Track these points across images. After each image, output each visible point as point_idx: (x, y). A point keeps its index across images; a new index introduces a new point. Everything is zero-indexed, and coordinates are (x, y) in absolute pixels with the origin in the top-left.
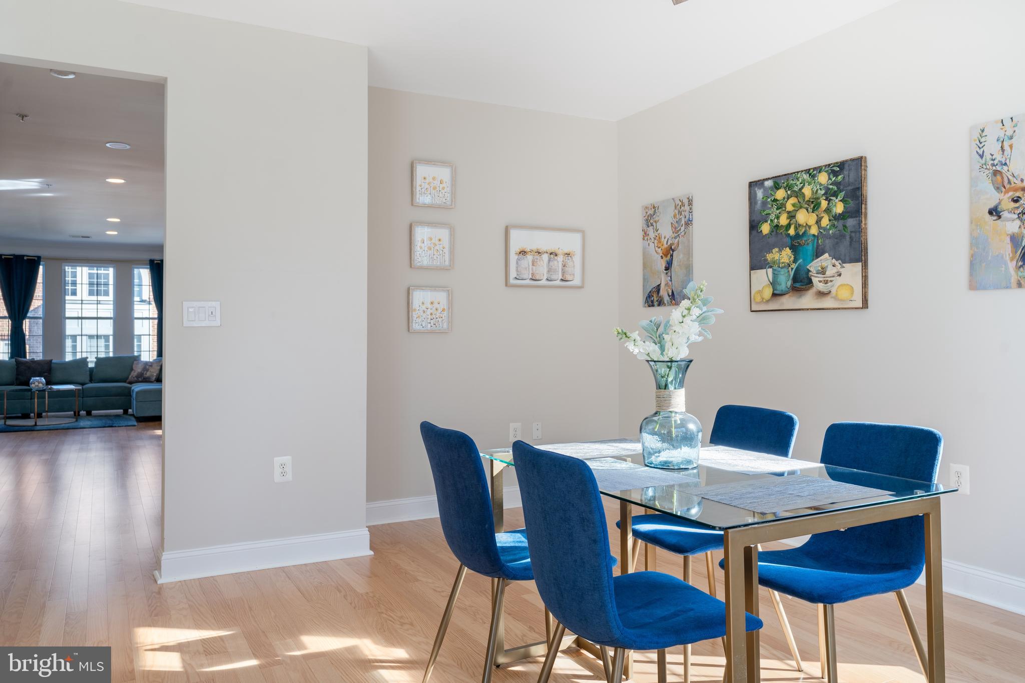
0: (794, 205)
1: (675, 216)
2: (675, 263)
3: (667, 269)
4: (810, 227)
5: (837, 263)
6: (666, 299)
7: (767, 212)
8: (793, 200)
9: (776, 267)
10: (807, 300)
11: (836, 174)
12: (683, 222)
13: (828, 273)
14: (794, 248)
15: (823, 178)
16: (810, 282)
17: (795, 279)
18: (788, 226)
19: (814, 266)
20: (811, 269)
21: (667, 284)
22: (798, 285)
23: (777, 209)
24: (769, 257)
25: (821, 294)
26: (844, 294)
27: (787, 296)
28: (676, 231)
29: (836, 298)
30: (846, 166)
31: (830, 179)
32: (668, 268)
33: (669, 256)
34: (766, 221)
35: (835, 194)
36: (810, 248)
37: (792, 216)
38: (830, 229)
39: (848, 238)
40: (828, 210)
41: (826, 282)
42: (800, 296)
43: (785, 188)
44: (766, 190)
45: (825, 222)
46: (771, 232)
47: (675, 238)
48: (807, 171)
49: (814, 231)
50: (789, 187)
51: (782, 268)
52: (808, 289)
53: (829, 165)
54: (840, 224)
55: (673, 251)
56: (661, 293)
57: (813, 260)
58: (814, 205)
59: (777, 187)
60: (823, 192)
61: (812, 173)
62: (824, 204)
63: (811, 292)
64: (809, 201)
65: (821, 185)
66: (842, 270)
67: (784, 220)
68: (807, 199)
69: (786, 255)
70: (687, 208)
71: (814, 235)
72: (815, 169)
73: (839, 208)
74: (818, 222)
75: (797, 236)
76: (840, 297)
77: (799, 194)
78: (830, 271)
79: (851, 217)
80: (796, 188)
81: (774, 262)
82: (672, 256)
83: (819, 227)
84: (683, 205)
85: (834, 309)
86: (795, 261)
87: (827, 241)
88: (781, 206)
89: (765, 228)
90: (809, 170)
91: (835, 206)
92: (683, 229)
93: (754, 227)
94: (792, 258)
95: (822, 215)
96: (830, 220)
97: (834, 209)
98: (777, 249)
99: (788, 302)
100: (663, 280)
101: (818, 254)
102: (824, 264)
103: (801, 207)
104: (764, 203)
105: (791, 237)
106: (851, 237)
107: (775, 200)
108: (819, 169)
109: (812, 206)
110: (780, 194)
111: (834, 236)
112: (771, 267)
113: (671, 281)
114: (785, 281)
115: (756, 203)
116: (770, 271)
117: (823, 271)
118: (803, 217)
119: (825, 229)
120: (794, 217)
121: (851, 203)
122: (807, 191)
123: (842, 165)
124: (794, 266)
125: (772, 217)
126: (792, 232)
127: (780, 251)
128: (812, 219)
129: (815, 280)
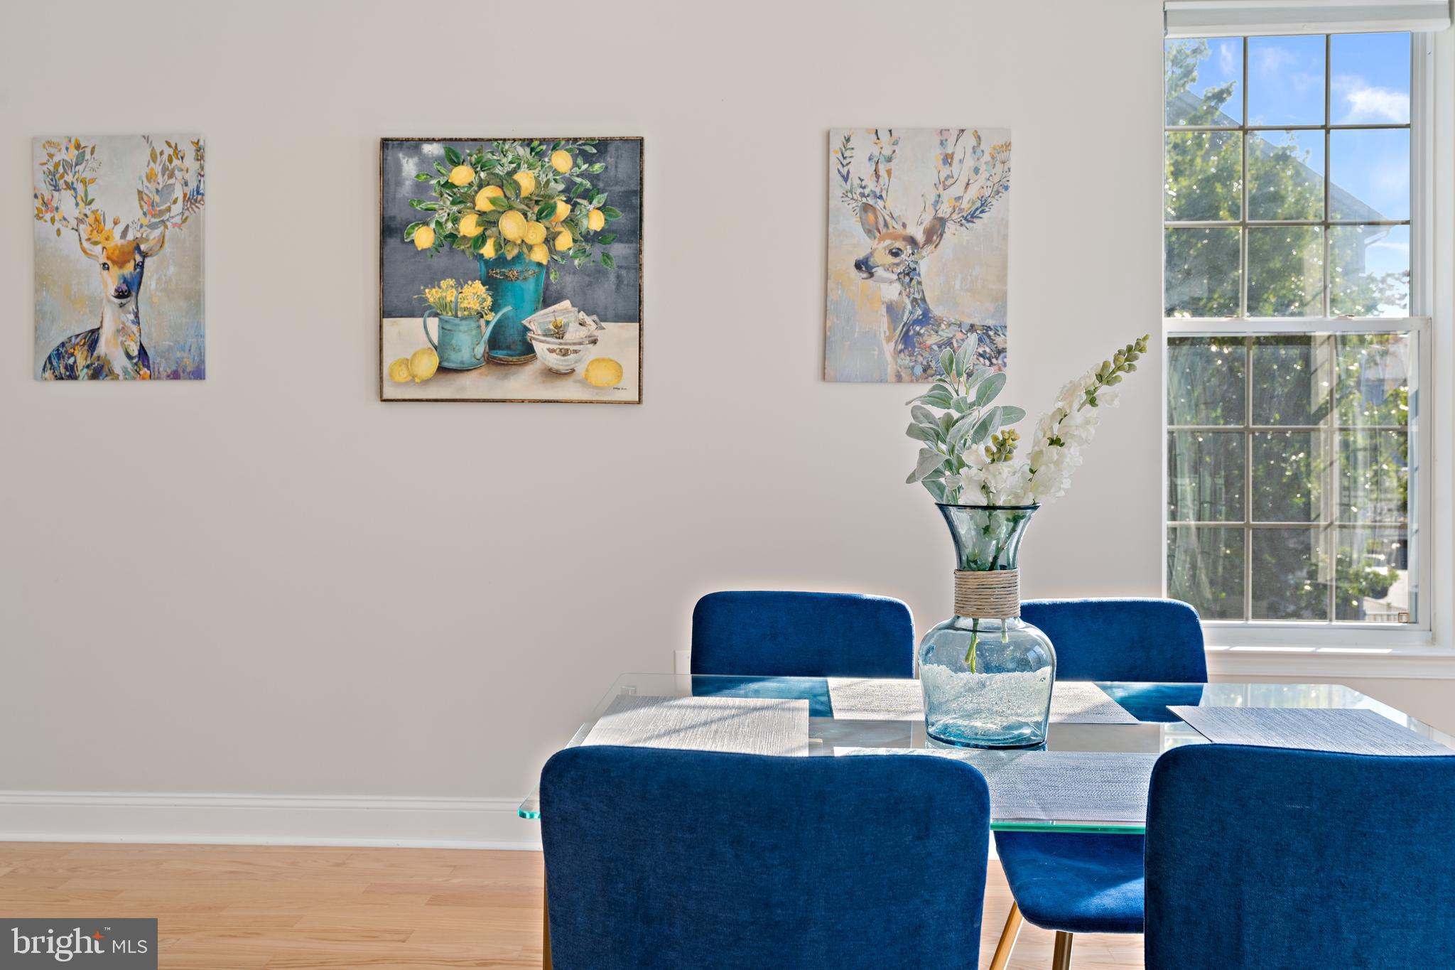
0: (493, 201)
1: (150, 177)
2: (150, 282)
3: (121, 294)
4: (530, 248)
5: (589, 320)
6: (119, 363)
7: (430, 204)
8: (490, 192)
9: (448, 316)
10: (521, 383)
11: (589, 159)
12: (178, 193)
13: (569, 337)
14: (489, 282)
15: (562, 161)
16: (529, 350)
17: (495, 342)
18: (481, 239)
19: (537, 322)
20: (532, 326)
21: (122, 331)
22: (500, 354)
23: (453, 203)
24: (432, 295)
25: (553, 374)
26: (602, 376)
27: (473, 374)
28: (154, 211)
29: (585, 383)
30: (612, 148)
31: (575, 165)
32: (126, 292)
33: (131, 265)
34: (426, 224)
35: (588, 196)
36: (530, 288)
37: (488, 221)
38: (574, 257)
39: (612, 277)
40: (571, 222)
41: (565, 353)
42: (506, 376)
43: (474, 166)
44: (424, 161)
45: (565, 241)
46: (438, 246)
47: (152, 226)
48: (527, 142)
49: (540, 255)
50: (480, 165)
51: (464, 318)
52: (525, 363)
53: (575, 140)
54: (596, 250)
55: (145, 255)
56: (102, 348)
57: (536, 310)
58: (541, 208)
59: (453, 159)
60: (561, 187)
61: (539, 148)
62: (563, 209)
63: (530, 370)
64: (528, 198)
65: (556, 172)
66: (598, 334)
67: (468, 226)
68: (524, 194)
69: (475, 294)
70: (190, 162)
71: (539, 264)
72: (543, 141)
73: (596, 222)
74: (550, 240)
75: (500, 261)
76: (593, 381)
77: (506, 181)
78: (575, 333)
79: (621, 241)
80: (499, 170)
81: (445, 307)
82: (141, 266)
83: (552, 250)
84: (177, 153)
85: (581, 402)
86: (495, 308)
87: (569, 278)
88: (464, 199)
89: (423, 237)
90: (531, 140)
91: (587, 216)
92: (177, 209)
93: (390, 230)
94: (489, 301)
95: (559, 229)
96: (575, 241)
97: (585, 222)
98: (451, 282)
99: (474, 384)
100: (110, 319)
101: (548, 299)
102: (561, 320)
103: (511, 208)
104: (421, 188)
105: (486, 262)
106: (618, 277)
107: (448, 185)
108: (555, 144)
109: (536, 209)
110: (462, 175)
111: (583, 270)
112: (436, 315)
113: (137, 321)
114: (470, 345)
115: (399, 183)
116: (433, 323)
117: (559, 332)
118: (512, 226)
119: (564, 255)
120: (495, 223)
121: (621, 217)
122: (526, 180)
123: (603, 145)
124: (493, 318)
125: (442, 216)
126: (488, 251)
127: (460, 285)
128: (536, 233)
129: (539, 347)
